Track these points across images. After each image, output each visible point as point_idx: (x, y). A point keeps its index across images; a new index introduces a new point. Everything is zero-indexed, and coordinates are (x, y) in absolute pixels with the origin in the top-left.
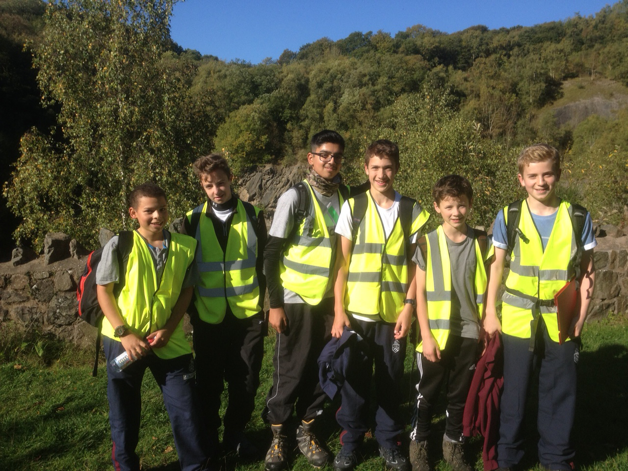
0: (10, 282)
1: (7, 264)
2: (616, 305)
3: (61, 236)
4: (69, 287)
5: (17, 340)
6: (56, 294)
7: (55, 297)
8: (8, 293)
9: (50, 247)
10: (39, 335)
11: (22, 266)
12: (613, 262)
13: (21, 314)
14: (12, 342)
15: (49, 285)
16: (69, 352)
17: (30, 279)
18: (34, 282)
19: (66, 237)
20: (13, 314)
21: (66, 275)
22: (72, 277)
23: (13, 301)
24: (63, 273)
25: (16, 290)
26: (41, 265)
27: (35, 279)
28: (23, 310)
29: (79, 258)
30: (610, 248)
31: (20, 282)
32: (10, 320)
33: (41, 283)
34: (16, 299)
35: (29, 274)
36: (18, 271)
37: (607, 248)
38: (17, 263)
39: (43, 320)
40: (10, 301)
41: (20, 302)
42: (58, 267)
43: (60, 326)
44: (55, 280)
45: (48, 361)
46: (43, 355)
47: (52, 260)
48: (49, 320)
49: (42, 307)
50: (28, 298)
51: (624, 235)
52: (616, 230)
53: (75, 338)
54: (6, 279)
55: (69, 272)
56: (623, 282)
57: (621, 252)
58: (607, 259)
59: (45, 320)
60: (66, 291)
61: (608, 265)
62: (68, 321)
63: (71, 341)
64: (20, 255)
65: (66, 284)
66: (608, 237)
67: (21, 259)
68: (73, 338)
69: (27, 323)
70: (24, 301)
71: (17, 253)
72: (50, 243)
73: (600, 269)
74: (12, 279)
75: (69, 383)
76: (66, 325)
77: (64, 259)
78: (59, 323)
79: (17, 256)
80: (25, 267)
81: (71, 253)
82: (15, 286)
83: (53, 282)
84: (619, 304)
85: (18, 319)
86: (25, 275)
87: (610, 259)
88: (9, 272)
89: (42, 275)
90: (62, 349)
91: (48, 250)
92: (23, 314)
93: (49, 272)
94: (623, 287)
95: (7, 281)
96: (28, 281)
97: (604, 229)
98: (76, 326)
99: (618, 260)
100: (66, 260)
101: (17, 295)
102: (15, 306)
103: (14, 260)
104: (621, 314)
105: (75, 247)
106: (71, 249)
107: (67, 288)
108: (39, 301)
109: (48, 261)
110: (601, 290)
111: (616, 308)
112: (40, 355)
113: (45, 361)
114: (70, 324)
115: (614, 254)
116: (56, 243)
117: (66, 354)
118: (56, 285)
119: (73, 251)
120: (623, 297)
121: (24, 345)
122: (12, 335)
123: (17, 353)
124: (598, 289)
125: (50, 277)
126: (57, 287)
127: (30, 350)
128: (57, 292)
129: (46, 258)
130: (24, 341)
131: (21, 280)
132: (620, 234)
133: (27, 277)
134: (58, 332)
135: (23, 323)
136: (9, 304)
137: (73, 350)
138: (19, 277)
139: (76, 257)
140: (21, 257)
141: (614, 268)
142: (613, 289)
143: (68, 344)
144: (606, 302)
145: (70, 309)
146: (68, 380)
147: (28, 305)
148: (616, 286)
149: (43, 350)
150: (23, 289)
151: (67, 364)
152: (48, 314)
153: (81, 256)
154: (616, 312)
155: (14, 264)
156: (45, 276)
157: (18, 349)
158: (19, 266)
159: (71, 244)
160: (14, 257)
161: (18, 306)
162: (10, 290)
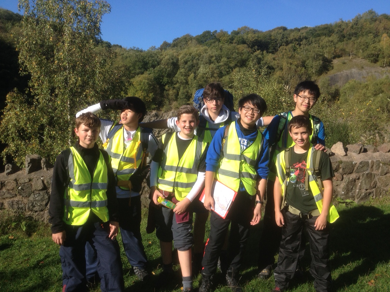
0: (4, 185)
1: (2, 174)
2: (374, 193)
3: (35, 156)
4: (42, 188)
5: (9, 221)
6: (33, 192)
7: (33, 193)
8: (3, 192)
9: (29, 163)
10: (23, 218)
11: (12, 175)
12: (372, 167)
13: (12, 205)
14: (6, 222)
15: (29, 187)
16: (42, 228)
17: (17, 183)
18: (20, 185)
19: (38, 157)
20: (6, 205)
21: (39, 180)
22: (43, 181)
23: (6, 197)
24: (38, 179)
25: (8, 190)
26: (24, 174)
27: (20, 183)
28: (12, 202)
29: (47, 170)
30: (370, 159)
31: (11, 185)
32: (4, 209)
33: (24, 185)
34: (9, 196)
35: (16, 180)
36: (10, 178)
37: (368, 159)
38: (9, 174)
39: (25, 208)
40: (5, 197)
41: (11, 198)
42: (35, 175)
43: (36, 212)
44: (33, 184)
45: (29, 233)
46: (26, 230)
47: (31, 171)
48: (29, 208)
49: (25, 200)
50: (16, 195)
51: (378, 151)
52: (373, 148)
53: (45, 219)
54: (2, 184)
55: (42, 178)
56: (378, 179)
57: (377, 161)
58: (368, 166)
59: (26, 208)
60: (40, 190)
61: (369, 169)
62: (41, 208)
63: (43, 221)
64: (10, 168)
65: (40, 186)
66: (369, 153)
67: (11, 171)
68: (44, 219)
69: (15, 210)
70: (13, 197)
71: (8, 167)
72: (29, 161)
73: (364, 171)
74: (5, 183)
75: (45, 247)
76: (39, 211)
77: (38, 170)
78: (35, 210)
79: (8, 169)
80: (14, 176)
81: (42, 167)
82: (8, 188)
83: (31, 185)
84: (376, 192)
85: (10, 208)
86: (14, 181)
87: (370, 166)
88: (4, 179)
89: (25, 181)
90: (38, 226)
91: (28, 165)
92: (13, 205)
93: (29, 178)
94: (378, 182)
95: (3, 184)
96: (16, 184)
97: (366, 148)
98: (46, 212)
99: (375, 166)
100: (39, 171)
101: (9, 193)
102: (7, 200)
103: (6, 172)
104: (377, 198)
105: (45, 163)
106: (42, 164)
107: (41, 188)
108: (23, 197)
109: (28, 172)
110: (365, 184)
111: (374, 195)
112: (24, 230)
113: (27, 234)
114: (42, 210)
115: (373, 162)
116: (33, 161)
117: (40, 229)
118: (33, 187)
119: (43, 165)
120: (378, 187)
121: (14, 224)
122: (6, 218)
123: (9, 229)
124: (363, 183)
125: (29, 182)
126: (34, 188)
127: (18, 227)
128: (34, 191)
129: (26, 170)
130: (14, 222)
131: (11, 184)
132: (375, 150)
133: (15, 182)
134: (35, 216)
135: (13, 210)
136: (4, 199)
137: (44, 227)
138: (10, 182)
139: (45, 169)
140: (11, 170)
141: (372, 171)
142: (372, 183)
143: (41, 223)
144: (368, 191)
145: (42, 201)
146: (44, 245)
147: (16, 199)
148: (374, 181)
149: (26, 227)
150: (13, 190)
151: (41, 235)
152: (28, 205)
153: (48, 168)
154: (374, 197)
155: (6, 174)
156: (27, 181)
157: (10, 227)
158: (10, 175)
159: (42, 162)
160: (7, 170)
161: (9, 200)
162: (4, 190)
